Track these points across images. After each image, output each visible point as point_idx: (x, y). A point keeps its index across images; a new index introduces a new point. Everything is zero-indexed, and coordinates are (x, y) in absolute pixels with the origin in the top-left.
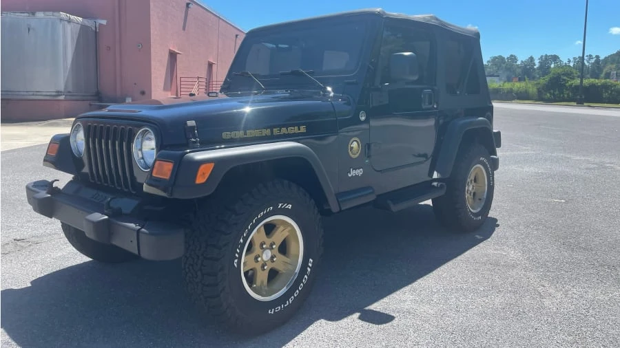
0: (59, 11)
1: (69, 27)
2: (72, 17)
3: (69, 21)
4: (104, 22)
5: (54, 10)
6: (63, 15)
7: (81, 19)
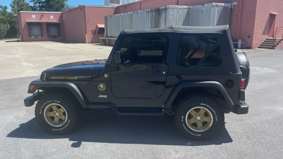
0: (212, 2)
1: (217, 9)
2: (219, 4)
3: (217, 6)
4: (236, 3)
5: (210, 3)
6: (214, 4)
7: (223, 4)
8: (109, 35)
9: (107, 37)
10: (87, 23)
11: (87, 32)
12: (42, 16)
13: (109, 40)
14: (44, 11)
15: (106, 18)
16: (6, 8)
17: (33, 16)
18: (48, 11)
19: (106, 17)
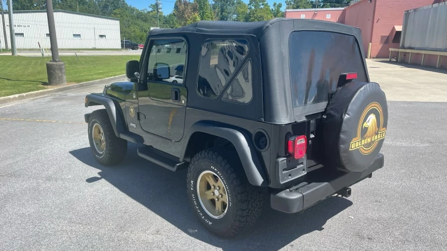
8: (407, 45)
9: (403, 47)
10: (375, 24)
11: (373, 40)
12: (315, 15)
13: (405, 54)
14: (328, 7)
15: (407, 14)
16: (280, 6)
17: (302, 15)
18: (335, 7)
19: (408, 11)
